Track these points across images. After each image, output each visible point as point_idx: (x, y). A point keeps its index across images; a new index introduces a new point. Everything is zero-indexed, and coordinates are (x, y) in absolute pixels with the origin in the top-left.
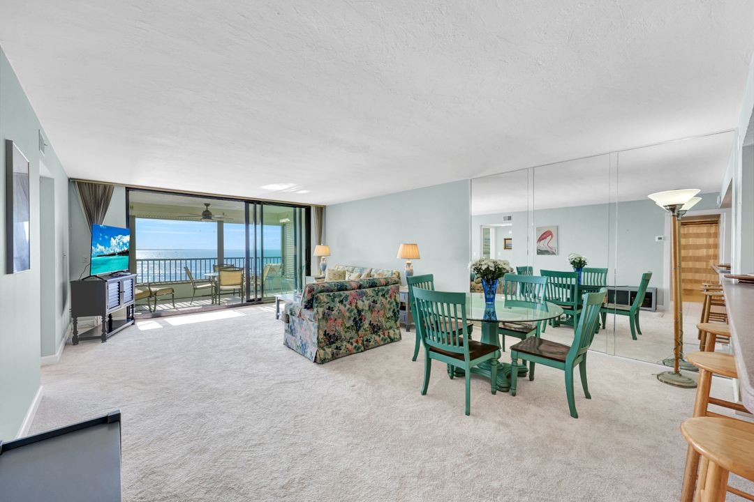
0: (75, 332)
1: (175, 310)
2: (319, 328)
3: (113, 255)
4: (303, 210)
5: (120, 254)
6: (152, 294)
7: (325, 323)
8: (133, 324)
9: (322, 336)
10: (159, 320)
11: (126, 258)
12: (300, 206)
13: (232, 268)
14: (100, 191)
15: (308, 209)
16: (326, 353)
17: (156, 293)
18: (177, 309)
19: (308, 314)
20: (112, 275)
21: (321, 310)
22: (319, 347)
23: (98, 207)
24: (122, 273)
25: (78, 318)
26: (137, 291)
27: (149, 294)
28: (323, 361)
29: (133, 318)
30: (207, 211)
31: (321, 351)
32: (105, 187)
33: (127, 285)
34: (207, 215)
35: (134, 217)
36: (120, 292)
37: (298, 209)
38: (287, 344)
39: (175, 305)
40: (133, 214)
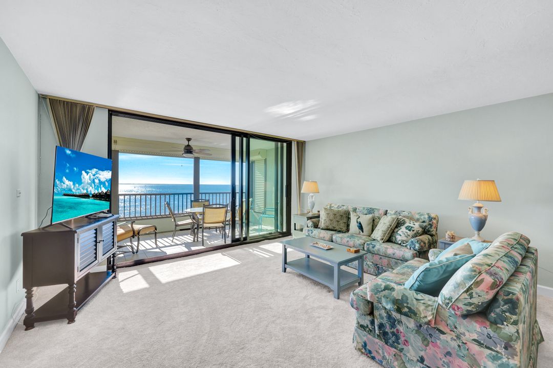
1: (157, 250)
3: (86, 196)
4: (285, 144)
5: (96, 196)
6: (135, 233)
12: (282, 140)
14: (78, 112)
15: (289, 143)
17: (138, 231)
18: (159, 248)
24: (102, 215)
27: (131, 234)
29: (112, 271)
30: (188, 145)
34: (189, 150)
35: (117, 152)
36: (97, 242)
39: (158, 243)
40: (117, 149)
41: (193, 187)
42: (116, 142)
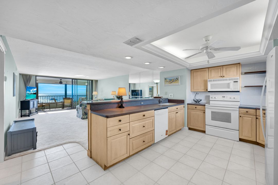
0: (21, 114)
2: (83, 111)
3: (31, 94)
4: (90, 81)
5: (33, 94)
6: (43, 106)
7: (84, 110)
8: (37, 113)
9: (83, 113)
10: (45, 112)
11: (35, 95)
12: (90, 80)
13: (69, 99)
14: (28, 77)
15: (92, 81)
16: (84, 117)
17: (44, 105)
19: (81, 108)
20: (31, 100)
21: (83, 107)
22: (83, 115)
23: (27, 81)
24: (34, 99)
25: (22, 110)
26: (39, 105)
28: (84, 119)
29: (37, 112)
30: (61, 81)
31: (83, 116)
32: (30, 76)
33: (36, 103)
34: (61, 83)
35: (38, 83)
36: (33, 104)
37: (89, 81)
38: (77, 116)
39: (50, 109)
40: (38, 82)
41: (65, 94)
42: (37, 80)
